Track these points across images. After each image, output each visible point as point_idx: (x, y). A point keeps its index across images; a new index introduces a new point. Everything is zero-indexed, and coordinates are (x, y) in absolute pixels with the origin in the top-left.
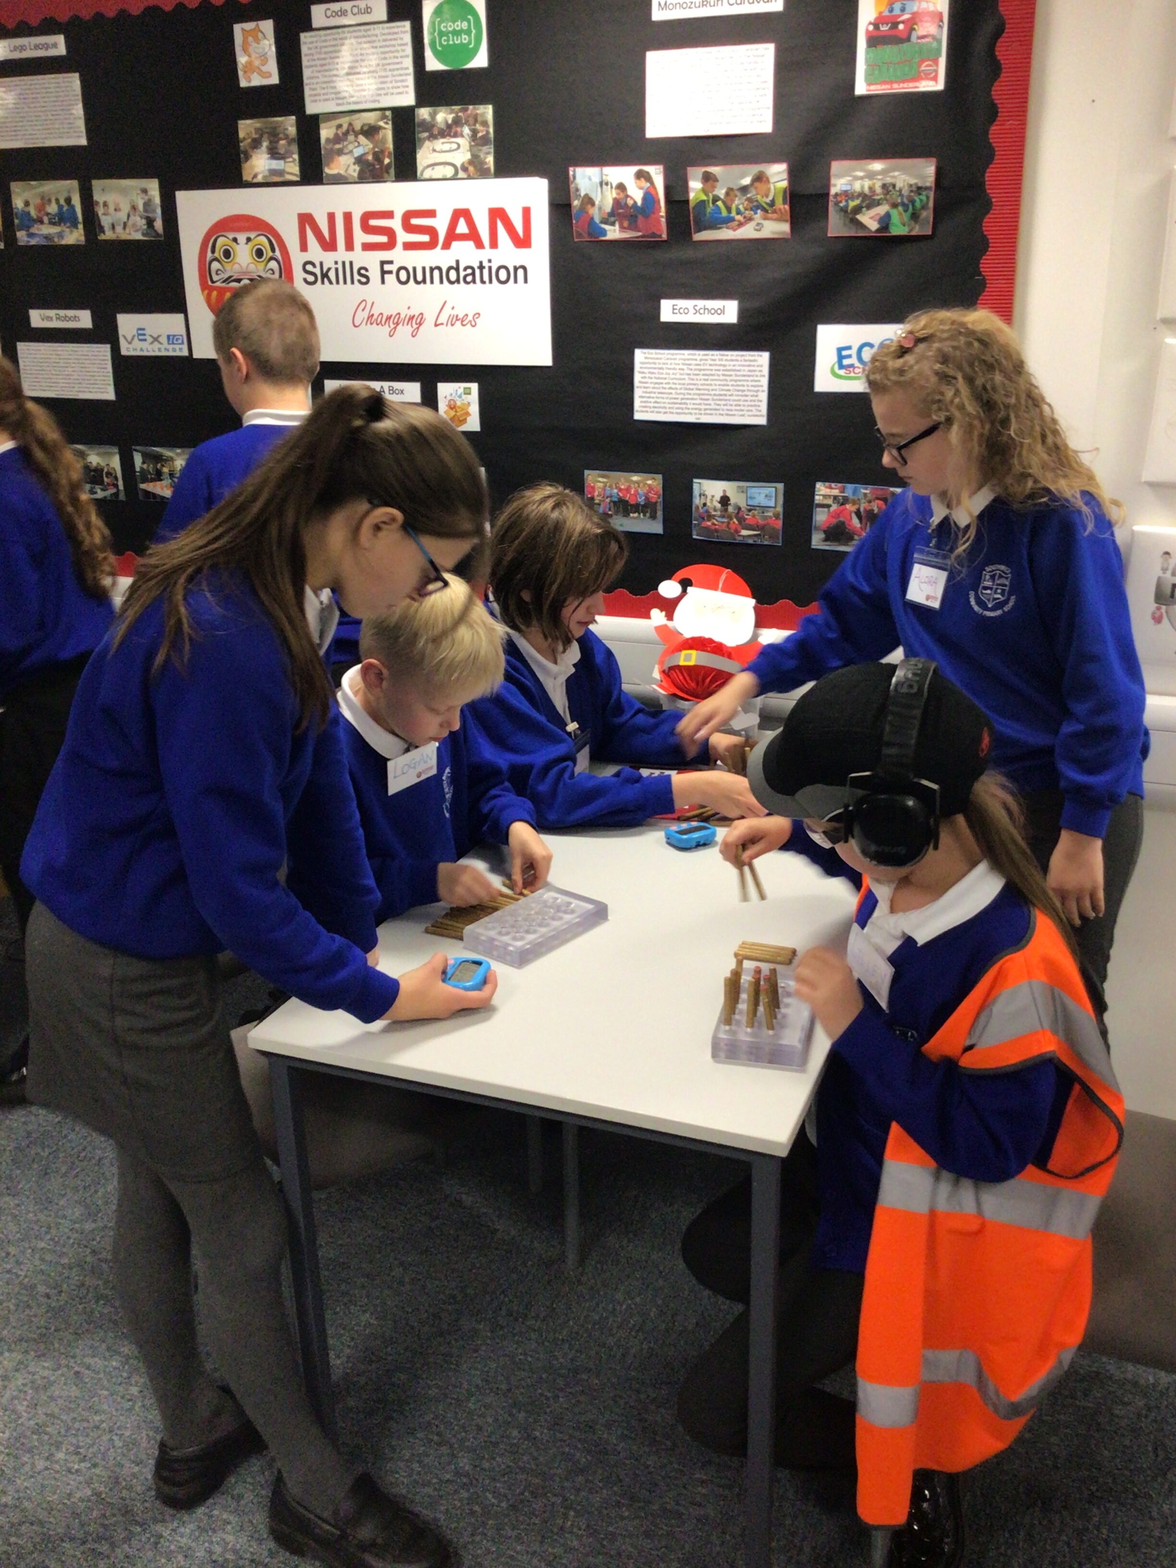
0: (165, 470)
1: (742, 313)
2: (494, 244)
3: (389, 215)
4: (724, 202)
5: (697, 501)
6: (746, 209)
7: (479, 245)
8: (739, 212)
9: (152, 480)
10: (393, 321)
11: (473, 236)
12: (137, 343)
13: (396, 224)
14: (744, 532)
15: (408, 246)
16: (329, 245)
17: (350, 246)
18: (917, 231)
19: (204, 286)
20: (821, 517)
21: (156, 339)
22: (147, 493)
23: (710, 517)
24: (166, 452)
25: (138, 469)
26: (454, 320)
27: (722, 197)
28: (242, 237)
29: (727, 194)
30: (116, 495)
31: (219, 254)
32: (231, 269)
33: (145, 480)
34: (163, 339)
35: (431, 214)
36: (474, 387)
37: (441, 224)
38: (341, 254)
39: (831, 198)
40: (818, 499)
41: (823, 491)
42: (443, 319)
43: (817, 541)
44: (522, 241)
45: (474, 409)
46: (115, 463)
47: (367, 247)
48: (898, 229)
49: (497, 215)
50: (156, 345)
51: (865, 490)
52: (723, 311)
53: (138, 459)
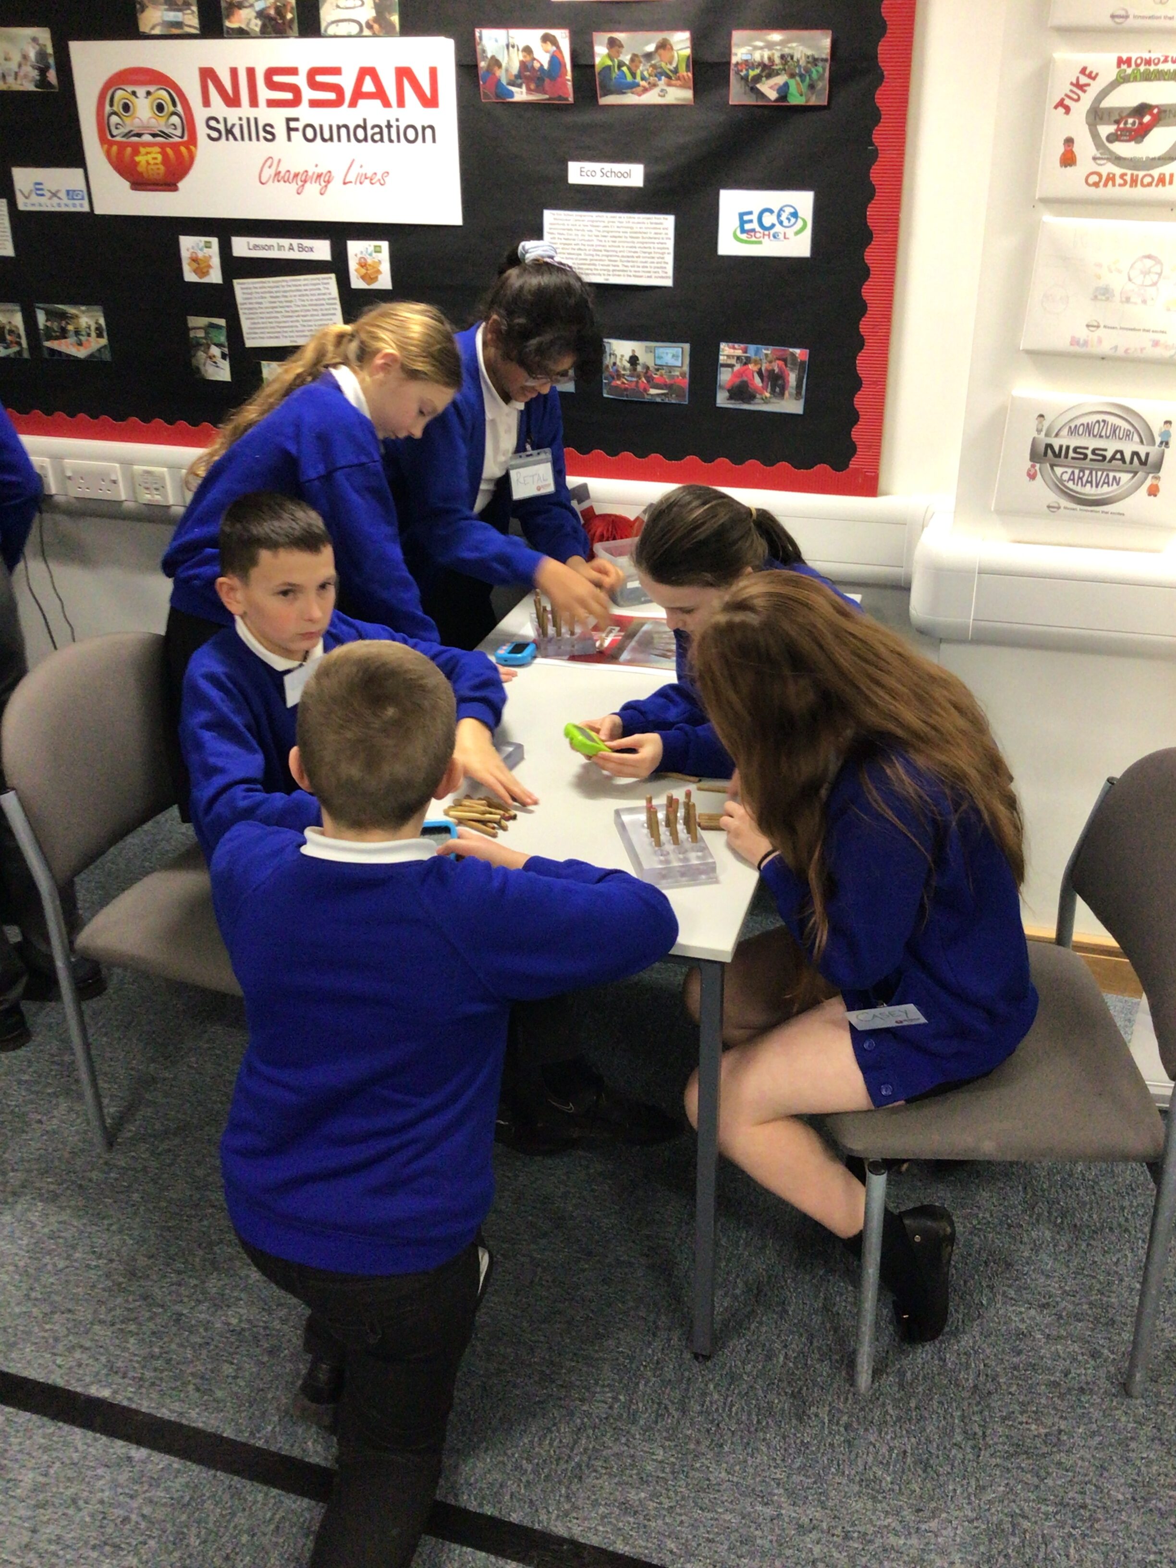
0: (70, 328)
1: (647, 177)
2: (401, 103)
3: (293, 71)
4: (629, 69)
5: (608, 361)
6: (650, 75)
7: (387, 104)
8: (643, 78)
9: (57, 338)
10: (301, 179)
11: (380, 94)
12: (34, 198)
13: (301, 80)
14: (653, 391)
15: (314, 103)
16: (233, 101)
17: (254, 103)
18: (813, 101)
19: (103, 139)
20: (725, 377)
21: (54, 195)
22: (52, 351)
23: (619, 376)
24: (71, 310)
25: (41, 326)
26: (363, 178)
27: (627, 62)
28: (141, 91)
29: (632, 60)
30: (19, 353)
31: (118, 107)
32: (131, 123)
33: (49, 338)
34: (62, 195)
35: (336, 71)
36: (385, 245)
37: (347, 82)
38: (245, 110)
39: (732, 67)
40: (722, 359)
41: (727, 351)
42: (351, 177)
43: (722, 400)
44: (430, 101)
45: (385, 268)
46: (18, 320)
47: (271, 103)
48: (796, 99)
49: (404, 74)
50: (55, 200)
51: (767, 351)
52: (629, 174)
53: (41, 318)
